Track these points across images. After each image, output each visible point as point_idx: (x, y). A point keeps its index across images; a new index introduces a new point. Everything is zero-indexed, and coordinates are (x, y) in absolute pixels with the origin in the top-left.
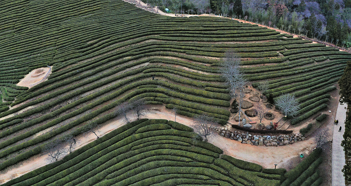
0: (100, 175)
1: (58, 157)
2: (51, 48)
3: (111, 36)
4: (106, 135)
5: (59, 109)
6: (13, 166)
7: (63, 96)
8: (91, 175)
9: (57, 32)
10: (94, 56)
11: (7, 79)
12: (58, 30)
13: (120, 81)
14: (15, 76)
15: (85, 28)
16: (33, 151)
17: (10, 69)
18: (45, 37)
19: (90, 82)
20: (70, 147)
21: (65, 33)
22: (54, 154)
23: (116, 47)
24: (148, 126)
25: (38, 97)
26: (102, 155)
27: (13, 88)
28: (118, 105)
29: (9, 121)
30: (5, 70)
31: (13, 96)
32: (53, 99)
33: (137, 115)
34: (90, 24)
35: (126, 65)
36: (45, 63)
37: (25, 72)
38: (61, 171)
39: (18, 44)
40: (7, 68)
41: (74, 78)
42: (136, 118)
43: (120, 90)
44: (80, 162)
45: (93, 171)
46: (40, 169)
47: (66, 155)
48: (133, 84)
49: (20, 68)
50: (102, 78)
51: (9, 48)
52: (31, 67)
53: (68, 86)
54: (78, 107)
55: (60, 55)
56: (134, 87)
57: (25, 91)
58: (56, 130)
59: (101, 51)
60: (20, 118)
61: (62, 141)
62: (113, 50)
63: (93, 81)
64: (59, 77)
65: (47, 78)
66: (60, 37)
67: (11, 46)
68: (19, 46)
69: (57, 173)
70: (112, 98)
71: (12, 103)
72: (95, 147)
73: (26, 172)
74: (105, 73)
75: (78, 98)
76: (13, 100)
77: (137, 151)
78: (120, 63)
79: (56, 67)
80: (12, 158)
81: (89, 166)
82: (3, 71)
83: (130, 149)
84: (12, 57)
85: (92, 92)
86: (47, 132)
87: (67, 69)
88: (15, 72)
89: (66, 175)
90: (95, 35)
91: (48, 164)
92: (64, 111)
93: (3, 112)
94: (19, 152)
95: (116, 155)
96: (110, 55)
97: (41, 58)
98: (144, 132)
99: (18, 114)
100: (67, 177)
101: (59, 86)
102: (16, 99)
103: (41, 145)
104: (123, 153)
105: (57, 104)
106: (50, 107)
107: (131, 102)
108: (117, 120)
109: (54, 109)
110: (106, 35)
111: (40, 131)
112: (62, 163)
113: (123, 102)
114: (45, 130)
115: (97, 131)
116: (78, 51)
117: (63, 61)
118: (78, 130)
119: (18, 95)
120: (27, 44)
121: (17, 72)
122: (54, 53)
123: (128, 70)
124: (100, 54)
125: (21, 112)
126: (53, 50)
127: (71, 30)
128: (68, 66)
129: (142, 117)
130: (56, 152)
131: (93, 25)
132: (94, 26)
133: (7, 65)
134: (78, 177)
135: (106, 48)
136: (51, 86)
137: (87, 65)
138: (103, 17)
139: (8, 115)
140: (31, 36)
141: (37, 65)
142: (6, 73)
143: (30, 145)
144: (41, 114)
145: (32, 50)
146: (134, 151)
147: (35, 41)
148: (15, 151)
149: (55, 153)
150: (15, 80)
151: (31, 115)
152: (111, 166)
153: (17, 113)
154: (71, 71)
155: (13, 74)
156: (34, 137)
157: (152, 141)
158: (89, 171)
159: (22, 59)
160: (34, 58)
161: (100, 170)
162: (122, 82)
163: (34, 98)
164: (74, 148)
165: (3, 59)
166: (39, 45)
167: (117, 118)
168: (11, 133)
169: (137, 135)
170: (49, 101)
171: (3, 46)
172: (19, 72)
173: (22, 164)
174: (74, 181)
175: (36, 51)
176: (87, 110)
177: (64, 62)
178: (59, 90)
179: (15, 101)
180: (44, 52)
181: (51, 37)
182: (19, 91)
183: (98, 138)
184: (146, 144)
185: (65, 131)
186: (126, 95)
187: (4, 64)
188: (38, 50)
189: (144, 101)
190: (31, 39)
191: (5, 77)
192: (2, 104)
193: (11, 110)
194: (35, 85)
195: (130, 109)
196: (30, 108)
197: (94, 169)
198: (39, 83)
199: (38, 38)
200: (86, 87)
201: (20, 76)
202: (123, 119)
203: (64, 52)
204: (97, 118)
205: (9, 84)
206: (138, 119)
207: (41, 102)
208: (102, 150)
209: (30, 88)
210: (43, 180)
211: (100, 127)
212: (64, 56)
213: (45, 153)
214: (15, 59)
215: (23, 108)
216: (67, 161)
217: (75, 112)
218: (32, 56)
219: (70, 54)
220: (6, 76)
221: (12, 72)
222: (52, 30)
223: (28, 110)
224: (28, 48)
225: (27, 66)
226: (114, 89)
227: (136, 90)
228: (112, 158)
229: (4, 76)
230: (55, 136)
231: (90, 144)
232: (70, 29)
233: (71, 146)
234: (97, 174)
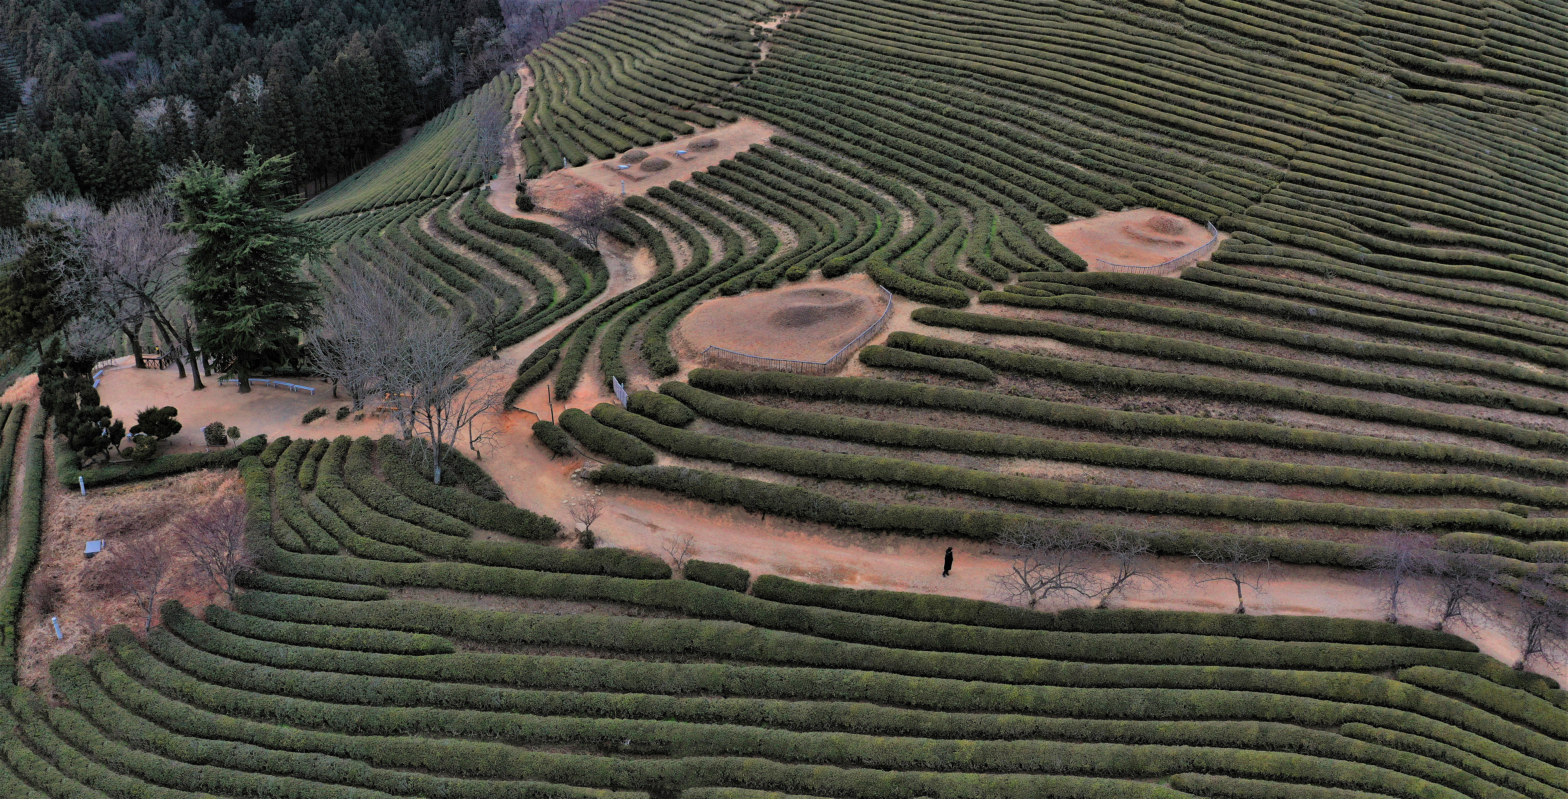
0: (1156, 756)
1: (1044, 596)
2: (1263, 164)
3: (1516, 251)
4: (1279, 619)
5: (1156, 414)
6: (860, 535)
7: (1201, 375)
8: (1122, 736)
9: (1325, 115)
10: (1405, 290)
11: (1023, 186)
12: (1331, 112)
13: (1449, 442)
14: (1062, 191)
15: (1438, 162)
16: (966, 517)
17: (1056, 155)
18: (1266, 110)
19: (1335, 381)
20: (1114, 586)
21: (1350, 139)
22: (1035, 575)
23: (1513, 303)
24: (1465, 675)
25: (1104, 323)
26: (1214, 684)
27: (1026, 233)
28: (1391, 529)
29: (940, 354)
30: (1034, 148)
31: (1008, 266)
32: (1155, 364)
33: (1444, 607)
34: (1467, 160)
35: (1509, 390)
36: (1205, 210)
37: (1109, 198)
38: (1024, 654)
39: (1147, 74)
40: (1047, 142)
41: (1286, 329)
42: (1434, 619)
43: (1433, 476)
44: (1115, 662)
45: (1141, 724)
46: (953, 602)
47: (1082, 605)
48: (1498, 481)
49: (1097, 170)
50: (1389, 388)
51: (1100, 72)
52: (1142, 189)
53: (1245, 345)
54: (1235, 449)
55: (1282, 212)
56: (1494, 495)
57: (1068, 272)
58: (1099, 487)
59: (1447, 286)
60: (990, 363)
61: (1098, 545)
62: (1492, 306)
63: (1348, 384)
64: (1226, 294)
65: (1180, 268)
66: (1321, 143)
67: (1113, 70)
68: (1144, 83)
69: (1001, 654)
70: (1385, 492)
71: (990, 289)
72: (1207, 639)
73: (895, 584)
74: (1414, 377)
75: (1255, 415)
76: (1001, 280)
77: (1358, 746)
78: (1492, 374)
79: (1238, 244)
80: (870, 502)
81: (1138, 698)
82: (1027, 145)
83: (1338, 724)
84: (1089, 111)
85: (1323, 421)
86: (1061, 478)
87: (1276, 278)
88: (1070, 175)
89: (1032, 683)
90: (1460, 211)
91: (993, 599)
92: (1170, 433)
93: (938, 308)
94: (911, 495)
95: (1268, 715)
96: (1470, 321)
97: (1202, 181)
98: (1434, 689)
99: (992, 346)
100: (1029, 693)
101: (1209, 329)
102: (1013, 283)
103: (1010, 514)
104: (1302, 723)
105: (1161, 393)
106: (1130, 387)
107: (1452, 547)
108: (1357, 584)
109: (1140, 404)
110: (1500, 237)
111: (1037, 457)
112: (1044, 628)
113: (1417, 527)
114: (1060, 464)
115: (1253, 583)
116: (1358, 234)
117: (1277, 241)
118: (1181, 537)
119: (1030, 270)
120: (1181, 94)
121: (1078, 180)
122: (1262, 191)
123: (1506, 418)
124: (1435, 296)
125: (1007, 343)
126: (1264, 174)
127: (1380, 141)
128: (1287, 271)
129: (1457, 629)
130: (1048, 573)
131: (1475, 167)
132: (1476, 172)
133: (1053, 132)
134: (1070, 715)
135: (1472, 285)
136: (1178, 309)
137: (1361, 310)
138: (1532, 160)
139: (949, 326)
140: (1214, 74)
141: (1171, 199)
142: (1030, 160)
143: (969, 492)
144: (1076, 394)
145: (1186, 129)
146: (1348, 739)
147: (1219, 104)
148: (899, 483)
149: (1044, 574)
150: (1052, 205)
151: (1038, 375)
152: (1220, 744)
153: (986, 338)
154: (1288, 296)
155: (1060, 178)
156: (1001, 469)
157: (1444, 742)
158: (1126, 717)
159: (1124, 140)
160: (1174, 163)
161: (1168, 735)
162: (1457, 451)
163: (1087, 319)
164: (1125, 598)
165: (1052, 100)
166: (1223, 126)
167: (1358, 575)
168: (922, 405)
169: (1396, 688)
170: (1137, 362)
171: (1082, 48)
172: (1085, 183)
173: (897, 547)
174: (1048, 720)
175: (1200, 144)
176: (1259, 480)
177: (1281, 248)
178: (1200, 343)
179: (1006, 286)
180: (1226, 163)
181: (1287, 121)
182: (1043, 256)
183: (1242, 611)
184: (1412, 738)
185: (1132, 511)
186: (1446, 508)
187: (1045, 124)
188: (1208, 140)
189: (1505, 570)
190: (1207, 84)
191: (1020, 174)
192: (950, 272)
193: (973, 316)
194: (1118, 270)
195: (1429, 571)
196: (1049, 345)
197: (1149, 718)
198: (1137, 272)
199: (1235, 97)
200: (1308, 390)
201: (1080, 202)
202: (1382, 593)
203: (1304, 209)
204: (1282, 535)
205: (1021, 210)
206: (1439, 627)
207: (1103, 347)
208: (1226, 664)
209: (1091, 269)
210: (937, 650)
211: (1275, 575)
212: (1293, 224)
213: (1007, 551)
214: (1096, 127)
215: (1023, 334)
216: (1069, 631)
217: (1212, 463)
218: (1171, 152)
219: (1321, 230)
220: (1026, 172)
221: (1059, 172)
222: (1309, 100)
223: (1036, 352)
224: (1174, 113)
225: (1132, 179)
226: (1411, 458)
227: (1496, 512)
228: (1245, 718)
229: (1017, 167)
230: (1081, 507)
231: (1197, 615)
232: (1380, 135)
233: (1120, 581)
234: (1147, 743)
